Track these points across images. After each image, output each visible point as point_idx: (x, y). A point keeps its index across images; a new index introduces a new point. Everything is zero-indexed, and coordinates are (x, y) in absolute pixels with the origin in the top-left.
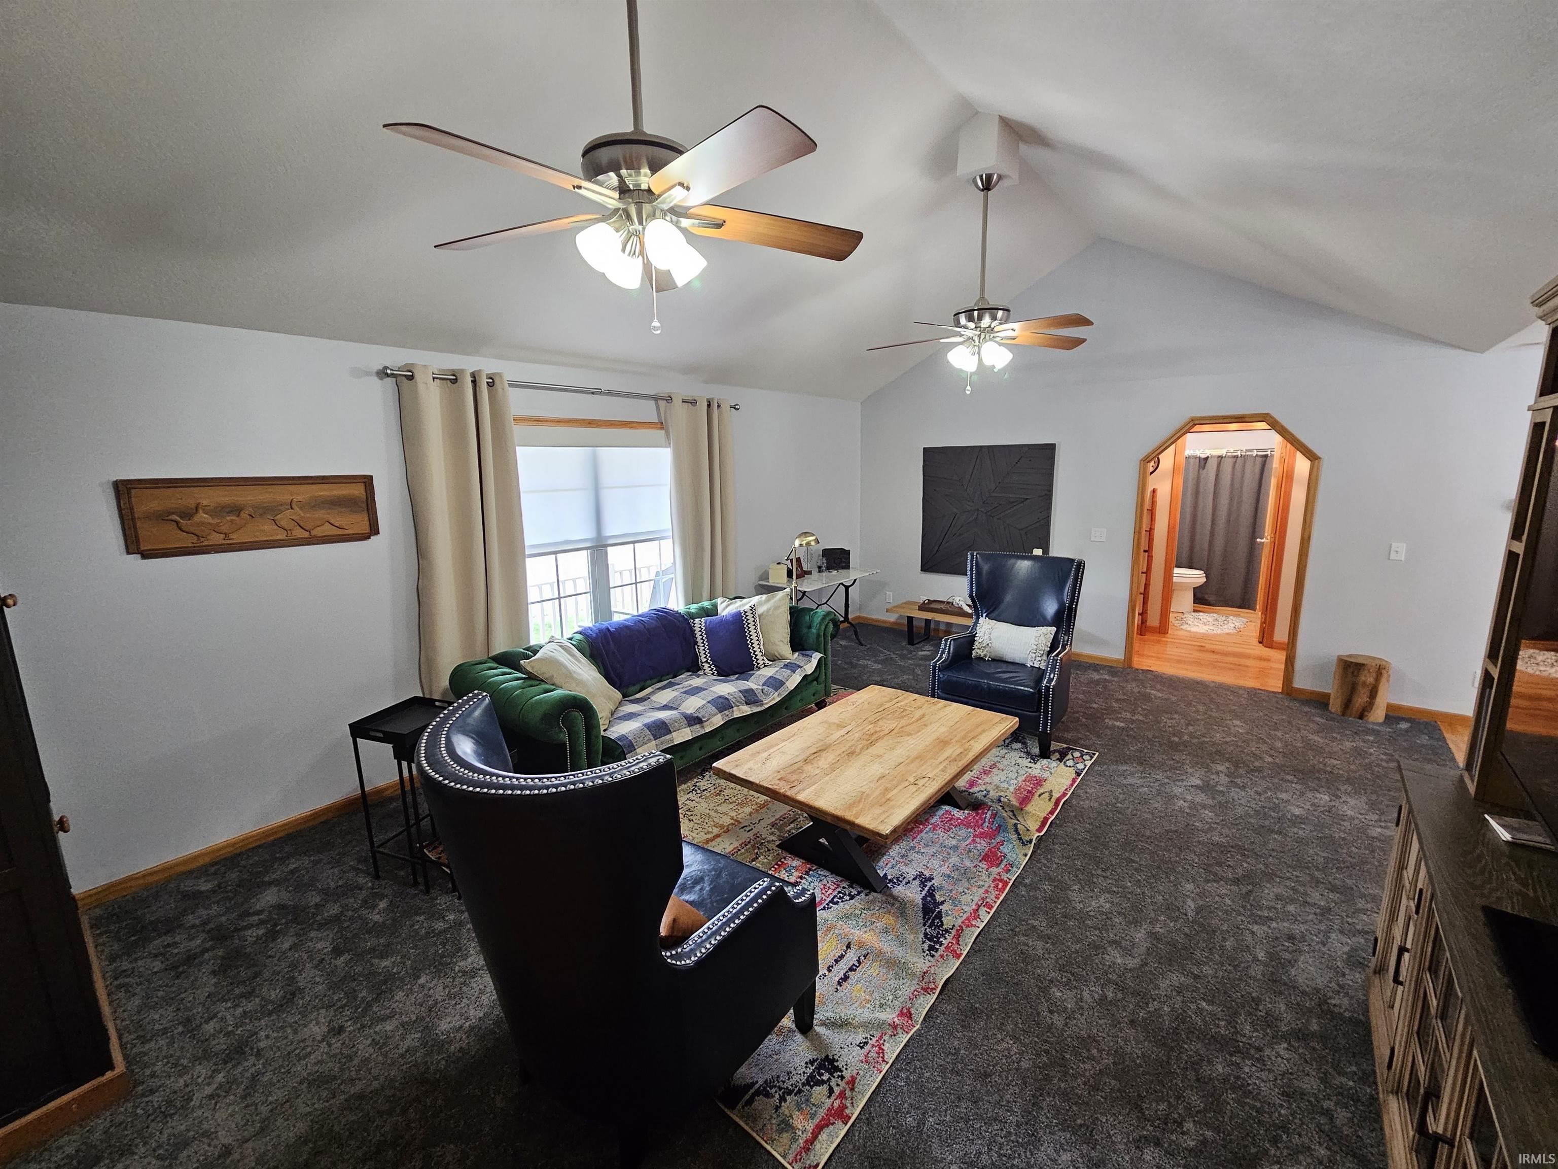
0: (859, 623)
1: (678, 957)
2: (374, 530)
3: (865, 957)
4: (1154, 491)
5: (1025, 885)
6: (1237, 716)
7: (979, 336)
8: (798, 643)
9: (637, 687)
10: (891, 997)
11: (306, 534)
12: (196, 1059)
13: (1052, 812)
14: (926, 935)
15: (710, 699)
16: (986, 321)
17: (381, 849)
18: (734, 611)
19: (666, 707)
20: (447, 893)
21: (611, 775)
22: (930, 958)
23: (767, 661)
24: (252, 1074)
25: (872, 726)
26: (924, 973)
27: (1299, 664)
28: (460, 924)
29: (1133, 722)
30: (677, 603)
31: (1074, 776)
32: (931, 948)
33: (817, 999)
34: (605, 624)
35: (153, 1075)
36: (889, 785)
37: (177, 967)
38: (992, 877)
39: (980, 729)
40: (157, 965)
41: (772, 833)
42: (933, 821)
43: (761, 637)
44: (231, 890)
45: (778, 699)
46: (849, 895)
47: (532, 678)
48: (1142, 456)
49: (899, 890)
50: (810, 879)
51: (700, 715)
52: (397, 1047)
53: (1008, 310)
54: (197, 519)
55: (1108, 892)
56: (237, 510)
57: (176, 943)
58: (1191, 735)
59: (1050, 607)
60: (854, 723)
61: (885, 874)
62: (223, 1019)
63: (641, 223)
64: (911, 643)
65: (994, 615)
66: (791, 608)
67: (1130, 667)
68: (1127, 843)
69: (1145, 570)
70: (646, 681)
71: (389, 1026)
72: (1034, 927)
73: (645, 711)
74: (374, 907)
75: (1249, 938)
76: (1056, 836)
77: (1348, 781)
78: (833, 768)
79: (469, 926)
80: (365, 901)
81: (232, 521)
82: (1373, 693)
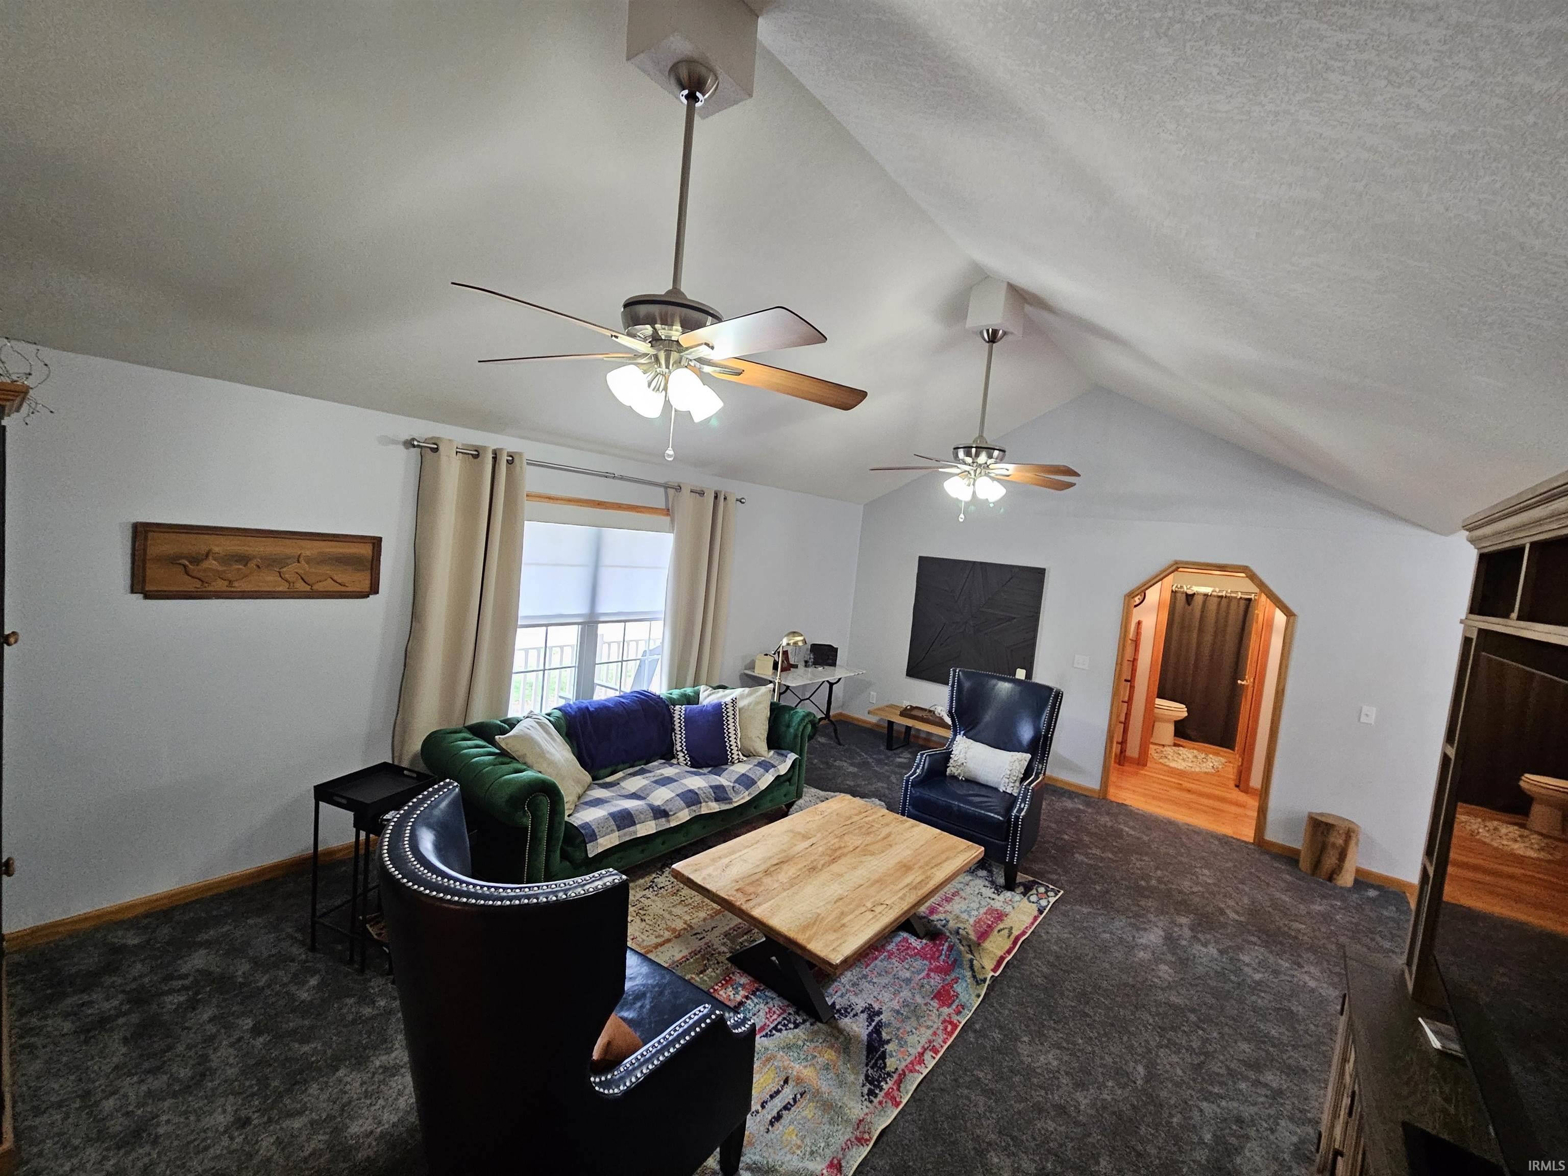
0: (841, 721)
1: (607, 1084)
2: (374, 589)
3: (802, 1095)
4: (1139, 623)
5: (975, 1031)
6: (1208, 866)
7: (975, 471)
8: (775, 741)
9: (609, 770)
10: (823, 1145)
11: (308, 588)
12: (88, 1140)
13: (1009, 952)
14: (867, 1076)
15: (680, 791)
16: (983, 458)
17: (321, 920)
18: (716, 701)
19: (634, 796)
20: (382, 976)
21: (565, 892)
22: (869, 1105)
23: (741, 757)
24: (145, 1165)
25: (837, 840)
26: (860, 1121)
27: (1271, 816)
28: (390, 1012)
29: (1102, 859)
30: (659, 687)
31: (1036, 913)
32: (871, 1093)
33: (746, 1138)
34: (585, 703)
35: (40, 1154)
36: (846, 910)
37: (89, 1031)
38: (941, 1018)
39: (944, 856)
40: (67, 1026)
41: (724, 944)
42: (889, 948)
43: (739, 732)
44: (159, 948)
45: (748, 798)
46: (795, 1023)
47: (505, 755)
48: (1127, 590)
49: (846, 1023)
50: (756, 1000)
51: (667, 809)
52: (302, 1148)
53: (1004, 451)
54: (205, 565)
55: (1058, 1048)
56: (244, 559)
57: (92, 1002)
58: (1159, 880)
59: (1026, 733)
60: (819, 835)
61: (834, 1003)
62: (125, 1096)
63: (667, 367)
64: (890, 747)
65: (971, 734)
66: (772, 704)
67: (1105, 798)
68: (1084, 994)
69: (1126, 699)
70: (618, 764)
71: (297, 1123)
72: (979, 1079)
73: (613, 798)
74: (304, 983)
75: (1196, 1114)
76: (1011, 978)
77: (1312, 949)
78: (793, 883)
79: (400, 1015)
80: (295, 976)
81: (239, 569)
82: (1342, 856)
